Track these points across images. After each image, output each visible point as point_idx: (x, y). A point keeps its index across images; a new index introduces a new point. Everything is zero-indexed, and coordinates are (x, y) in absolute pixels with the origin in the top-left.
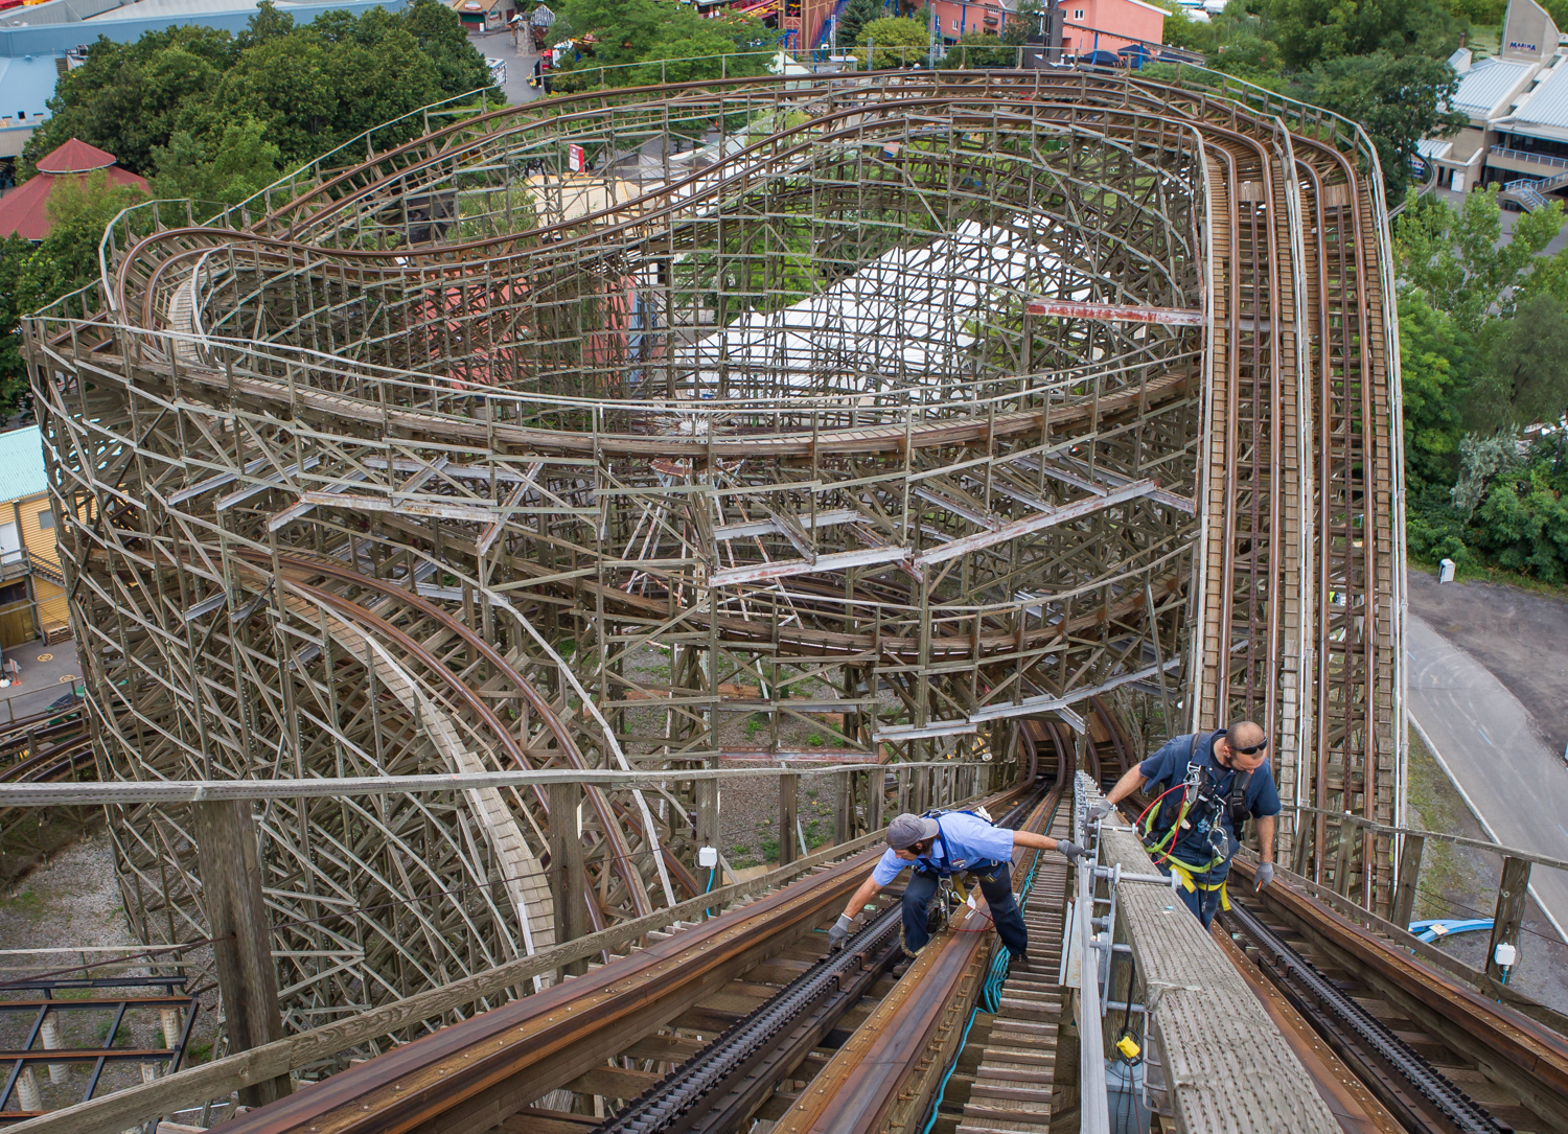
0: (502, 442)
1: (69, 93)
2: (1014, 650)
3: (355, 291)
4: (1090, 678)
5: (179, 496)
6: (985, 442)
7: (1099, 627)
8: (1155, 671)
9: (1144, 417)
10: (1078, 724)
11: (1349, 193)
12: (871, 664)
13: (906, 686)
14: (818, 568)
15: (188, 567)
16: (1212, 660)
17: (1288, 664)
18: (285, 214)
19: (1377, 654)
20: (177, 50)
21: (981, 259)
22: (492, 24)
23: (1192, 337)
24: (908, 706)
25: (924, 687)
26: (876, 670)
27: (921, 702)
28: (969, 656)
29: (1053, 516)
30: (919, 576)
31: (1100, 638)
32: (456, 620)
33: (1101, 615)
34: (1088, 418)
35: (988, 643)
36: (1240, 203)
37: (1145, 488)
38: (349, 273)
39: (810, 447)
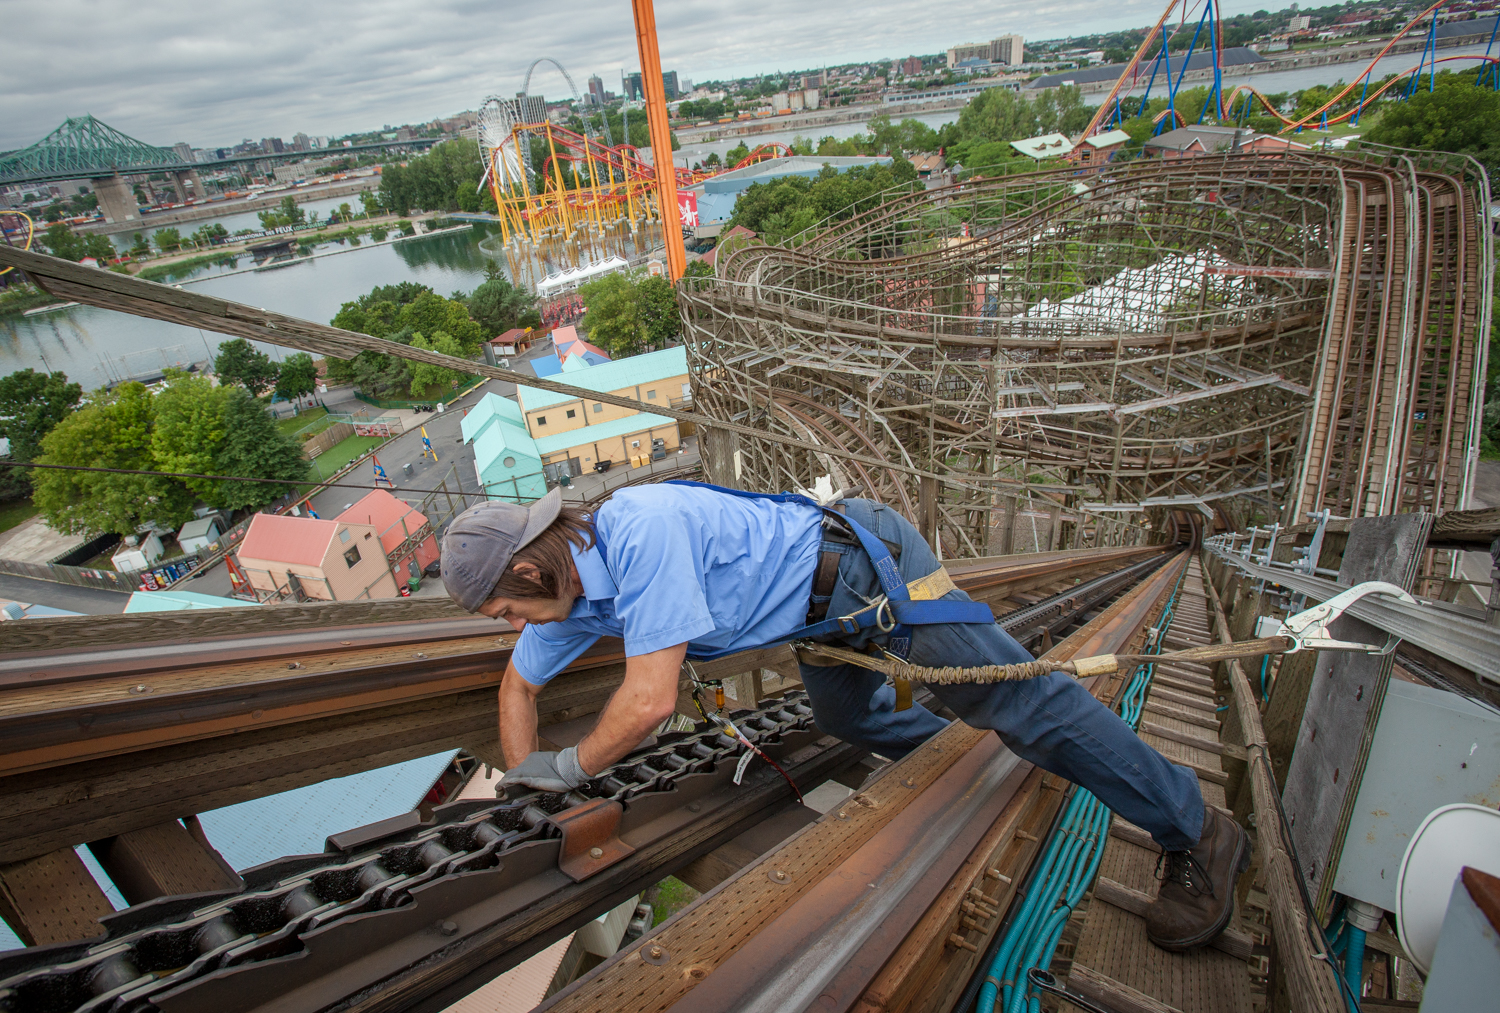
0: (886, 335)
1: (740, 207)
2: (1173, 467)
3: (841, 278)
4: (1221, 487)
5: (732, 361)
6: (1168, 346)
7: (1230, 458)
8: (1266, 488)
9: (1278, 337)
10: (1210, 513)
11: (1456, 198)
12: (1083, 467)
13: (1102, 481)
14: (1056, 412)
15: (734, 395)
16: (1313, 480)
17: (1372, 487)
18: (813, 243)
19: (1444, 488)
20: (785, 185)
21: (1177, 264)
22: (934, 176)
23: (1320, 287)
24: (1103, 493)
25: (1113, 483)
26: (1086, 471)
27: (1112, 491)
28: (1144, 468)
29: (1207, 392)
30: (1118, 420)
31: (1230, 465)
32: (855, 427)
33: (1233, 452)
34: (1239, 335)
35: (1156, 462)
36: (1368, 207)
37: (1273, 379)
38: (839, 271)
39: (1058, 343)
